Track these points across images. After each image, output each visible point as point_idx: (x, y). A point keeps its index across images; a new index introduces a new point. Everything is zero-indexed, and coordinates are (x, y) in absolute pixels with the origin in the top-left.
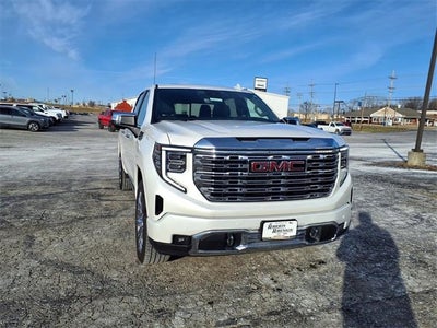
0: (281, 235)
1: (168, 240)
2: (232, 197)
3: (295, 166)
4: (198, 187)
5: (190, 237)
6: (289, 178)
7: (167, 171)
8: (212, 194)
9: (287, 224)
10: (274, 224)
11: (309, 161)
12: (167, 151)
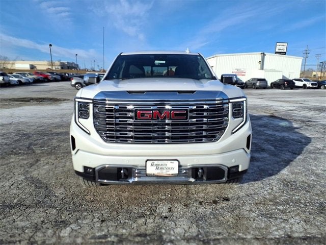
0: (164, 173)
1: (81, 170)
2: (123, 139)
3: (176, 114)
4: (98, 131)
5: (94, 169)
6: (172, 125)
7: (79, 117)
8: (107, 137)
9: (169, 164)
10: (156, 162)
11: (192, 111)
12: (79, 102)
